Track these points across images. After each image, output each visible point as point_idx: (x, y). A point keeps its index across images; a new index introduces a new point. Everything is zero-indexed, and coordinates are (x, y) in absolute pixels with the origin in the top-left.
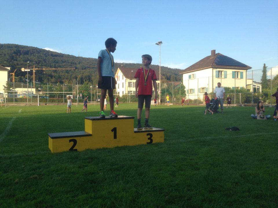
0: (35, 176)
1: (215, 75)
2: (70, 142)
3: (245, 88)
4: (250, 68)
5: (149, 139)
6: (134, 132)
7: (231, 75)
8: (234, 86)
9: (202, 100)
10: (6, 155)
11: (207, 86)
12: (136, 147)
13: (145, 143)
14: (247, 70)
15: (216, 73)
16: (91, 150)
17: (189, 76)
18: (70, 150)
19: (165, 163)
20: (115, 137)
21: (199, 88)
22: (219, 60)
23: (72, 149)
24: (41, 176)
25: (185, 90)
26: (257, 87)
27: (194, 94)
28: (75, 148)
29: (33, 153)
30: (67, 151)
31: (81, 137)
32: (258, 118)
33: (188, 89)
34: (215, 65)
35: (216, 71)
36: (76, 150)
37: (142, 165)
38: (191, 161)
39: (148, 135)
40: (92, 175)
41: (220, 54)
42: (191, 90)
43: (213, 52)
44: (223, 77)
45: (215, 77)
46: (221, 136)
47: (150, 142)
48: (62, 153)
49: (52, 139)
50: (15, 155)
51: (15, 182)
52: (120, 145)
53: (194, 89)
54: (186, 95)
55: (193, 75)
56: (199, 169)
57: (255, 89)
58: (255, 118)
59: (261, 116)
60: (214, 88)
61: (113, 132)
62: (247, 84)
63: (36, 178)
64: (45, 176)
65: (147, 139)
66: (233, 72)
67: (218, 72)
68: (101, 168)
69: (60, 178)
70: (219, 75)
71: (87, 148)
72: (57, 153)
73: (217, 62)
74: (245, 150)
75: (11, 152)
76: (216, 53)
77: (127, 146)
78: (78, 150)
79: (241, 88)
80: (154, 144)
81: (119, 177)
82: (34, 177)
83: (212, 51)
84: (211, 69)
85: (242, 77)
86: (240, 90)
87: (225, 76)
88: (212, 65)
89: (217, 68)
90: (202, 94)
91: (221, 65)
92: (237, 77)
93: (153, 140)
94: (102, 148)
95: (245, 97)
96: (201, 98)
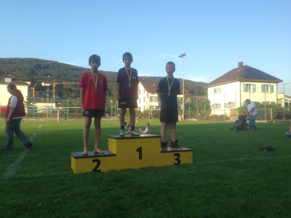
0: (59, 199)
1: (243, 89)
2: (93, 162)
3: (276, 103)
4: (281, 81)
5: (176, 159)
6: (160, 152)
7: (261, 88)
8: (264, 101)
9: (229, 116)
10: (28, 175)
11: (234, 101)
12: (162, 168)
13: (172, 164)
14: (277, 83)
15: (244, 86)
16: (115, 170)
17: (215, 90)
18: (93, 170)
19: (196, 188)
20: (140, 157)
21: (226, 102)
22: (248, 73)
23: (95, 170)
24: (65, 200)
25: (210, 104)
26: (289, 102)
27: (220, 109)
28: (98, 169)
29: (55, 173)
30: (91, 172)
31: (105, 157)
33: (213, 104)
34: (242, 78)
35: (244, 84)
36: (100, 171)
37: (172, 190)
38: (225, 186)
39: (175, 155)
40: (118, 200)
41: (248, 66)
42: (216, 105)
43: (241, 64)
44: (251, 90)
45: (243, 91)
46: (255, 158)
47: (177, 163)
48: (85, 174)
49: (75, 159)
50: (37, 176)
51: (38, 206)
52: (146, 165)
53: (219, 104)
54: (211, 110)
55: (219, 88)
56: (235, 196)
57: (286, 104)
61: (138, 152)
62: (278, 98)
63: (60, 202)
64: (69, 200)
65: (175, 159)
66: (262, 85)
67: (246, 85)
68: (128, 192)
69: (85, 202)
71: (111, 169)
72: (80, 174)
73: (245, 75)
74: (284, 174)
75: (33, 172)
76: (243, 65)
77: (153, 167)
78: (101, 171)
79: (271, 102)
80: (181, 165)
81: (147, 203)
82: (57, 201)
83: (239, 63)
84: (239, 82)
85: (272, 91)
86: (271, 105)
87: (254, 90)
88: (240, 77)
89: (245, 81)
90: (229, 109)
91: (249, 78)
92: (267, 91)
93: (181, 161)
94: (126, 169)
95: (276, 113)
96: (228, 113)
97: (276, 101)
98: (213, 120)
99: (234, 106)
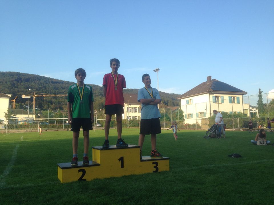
1: (212, 100)
2: (79, 172)
3: (243, 113)
4: (246, 93)
5: (155, 167)
6: (140, 161)
7: (228, 100)
8: (232, 111)
9: (200, 125)
11: (205, 111)
12: (142, 176)
13: (151, 171)
14: (242, 95)
15: (213, 97)
16: (100, 179)
17: (187, 101)
18: (79, 180)
19: (174, 193)
20: (122, 166)
21: (197, 112)
22: (215, 86)
23: (81, 179)
25: (183, 114)
26: (254, 112)
27: (192, 119)
28: (84, 178)
29: (43, 184)
30: (77, 182)
31: (90, 167)
32: (258, 144)
33: (186, 114)
34: (211, 90)
35: (213, 96)
36: (85, 180)
37: (152, 196)
38: (199, 190)
39: (153, 163)
41: (216, 80)
42: (189, 114)
43: (209, 78)
44: (220, 102)
45: (212, 102)
46: (225, 164)
47: (156, 170)
48: (72, 183)
49: (62, 170)
52: (128, 174)
53: (192, 114)
54: (184, 119)
55: (191, 100)
57: (252, 114)
58: (255, 144)
59: (261, 142)
60: (211, 113)
61: (120, 161)
62: (244, 108)
65: (153, 167)
66: (229, 97)
67: (215, 97)
70: (216, 100)
71: (95, 178)
72: (67, 183)
73: (213, 88)
74: (250, 178)
76: (212, 79)
77: (134, 175)
78: (87, 180)
79: (238, 112)
80: (160, 172)
83: (208, 77)
84: (208, 94)
85: (238, 102)
86: (238, 115)
87: (222, 101)
88: (209, 90)
89: (213, 94)
90: (200, 118)
91: (217, 91)
92: (234, 102)
93: (159, 168)
94: (109, 177)
95: (243, 122)
96: (200, 122)
97: (242, 111)
98: (187, 129)
99: (205, 116)
